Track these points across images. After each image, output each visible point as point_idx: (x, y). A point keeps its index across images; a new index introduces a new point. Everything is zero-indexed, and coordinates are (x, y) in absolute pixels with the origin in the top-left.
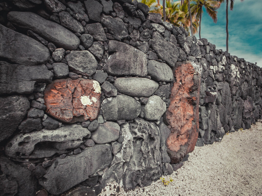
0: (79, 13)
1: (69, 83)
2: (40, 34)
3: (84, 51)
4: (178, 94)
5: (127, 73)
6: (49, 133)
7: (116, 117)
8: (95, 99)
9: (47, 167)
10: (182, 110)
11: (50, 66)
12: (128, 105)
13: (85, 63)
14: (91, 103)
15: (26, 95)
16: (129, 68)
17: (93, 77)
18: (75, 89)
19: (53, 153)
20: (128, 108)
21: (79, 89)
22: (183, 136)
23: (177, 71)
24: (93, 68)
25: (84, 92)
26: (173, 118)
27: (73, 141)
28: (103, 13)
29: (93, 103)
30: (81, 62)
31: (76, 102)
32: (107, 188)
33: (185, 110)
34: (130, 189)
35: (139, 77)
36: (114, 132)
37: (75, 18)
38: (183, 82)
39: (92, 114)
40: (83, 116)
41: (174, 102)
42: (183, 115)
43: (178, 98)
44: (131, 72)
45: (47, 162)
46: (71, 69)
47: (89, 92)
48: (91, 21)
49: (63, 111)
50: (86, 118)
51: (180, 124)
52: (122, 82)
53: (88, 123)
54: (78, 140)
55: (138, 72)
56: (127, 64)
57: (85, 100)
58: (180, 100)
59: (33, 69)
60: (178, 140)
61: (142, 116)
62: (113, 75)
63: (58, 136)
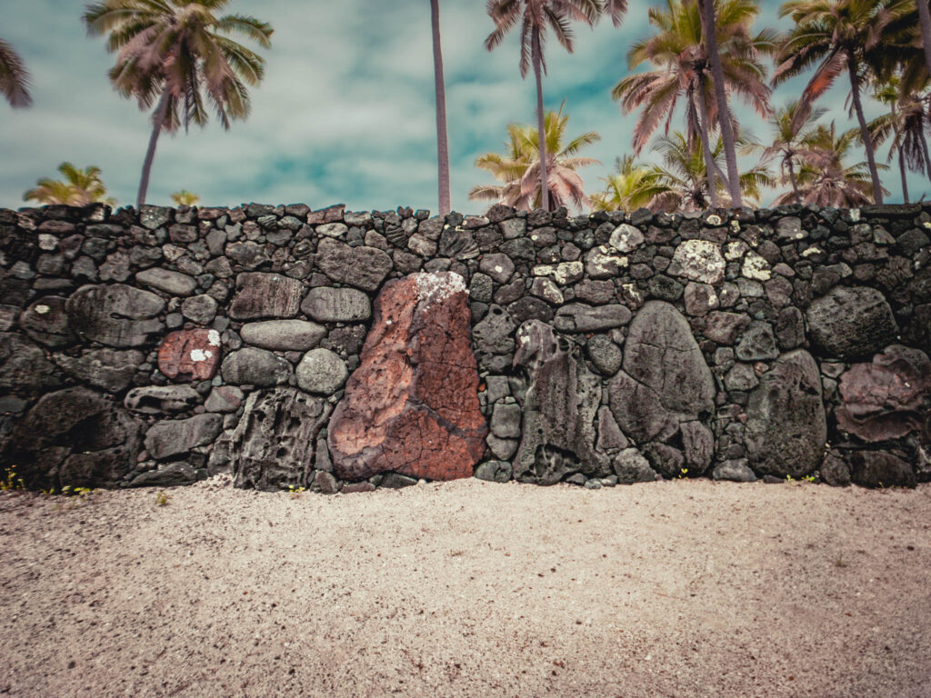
0: (200, 252)
1: (182, 336)
2: (157, 288)
3: (200, 296)
4: (382, 344)
5: (256, 315)
6: (155, 389)
7: (236, 377)
8: (209, 354)
9: (150, 426)
10: (390, 377)
11: (162, 318)
12: (256, 362)
13: (200, 310)
14: (204, 358)
15: (137, 348)
16: (261, 308)
17: (210, 325)
18: (187, 341)
19: (156, 411)
20: (257, 367)
21: (192, 342)
22: (378, 429)
23: (383, 299)
24: (209, 315)
25: (197, 346)
26: (360, 391)
27: (175, 400)
28: (227, 241)
29: (207, 359)
30: (195, 310)
31: (185, 356)
32: (216, 478)
33: (398, 377)
34: (240, 487)
35: (282, 318)
36: (229, 399)
37: (195, 260)
38: (396, 319)
39: (205, 373)
40: (190, 374)
41: (372, 362)
42: (389, 387)
43: (382, 352)
44: (265, 313)
45: (151, 420)
46: (186, 320)
47: (204, 345)
48: (213, 257)
49: (170, 366)
50: (195, 376)
51: (373, 405)
52: (248, 330)
53: (195, 382)
54: (181, 400)
55: (277, 312)
56: (257, 303)
57: (197, 355)
58: (386, 357)
59: (146, 323)
60: (366, 436)
61: (292, 383)
62: (240, 321)
63: (161, 393)
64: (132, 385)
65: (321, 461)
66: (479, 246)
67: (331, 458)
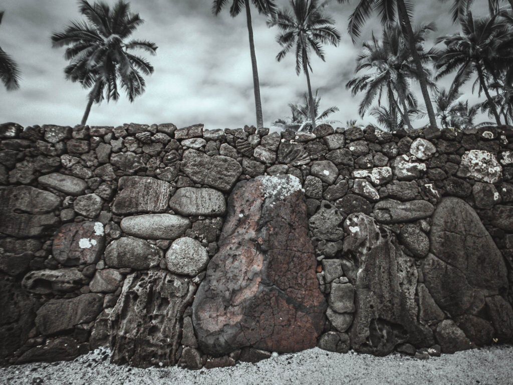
0: (90, 161)
1: (73, 228)
2: (54, 188)
3: (89, 194)
4: (236, 234)
5: (133, 210)
6: (48, 272)
7: (116, 263)
8: (94, 242)
9: (42, 304)
10: (244, 261)
11: (57, 213)
12: (133, 249)
13: (89, 206)
14: (90, 246)
15: (34, 237)
16: (137, 205)
17: (97, 218)
18: (77, 232)
19: (47, 291)
20: (133, 253)
21: (81, 232)
22: (236, 308)
23: (235, 197)
24: (96, 210)
25: (84, 236)
26: (219, 274)
27: (63, 282)
28: (112, 152)
29: (92, 246)
30: (85, 206)
31: (74, 244)
33: (251, 262)
35: (154, 213)
37: (87, 167)
38: (247, 213)
39: (90, 258)
40: (78, 259)
41: (228, 248)
42: (244, 270)
43: (235, 240)
44: (140, 209)
45: (44, 299)
46: (77, 214)
47: (91, 235)
48: (101, 164)
49: (62, 252)
50: (82, 261)
51: (231, 286)
52: (126, 223)
53: (81, 266)
54: (68, 282)
55: (150, 208)
56: (134, 200)
57: (84, 243)
58: (240, 244)
59: (43, 217)
60: (225, 314)
61: (162, 266)
62: (120, 215)
63: (52, 276)
64: (29, 269)
65: (187, 337)
66: (309, 155)
67: (196, 335)
